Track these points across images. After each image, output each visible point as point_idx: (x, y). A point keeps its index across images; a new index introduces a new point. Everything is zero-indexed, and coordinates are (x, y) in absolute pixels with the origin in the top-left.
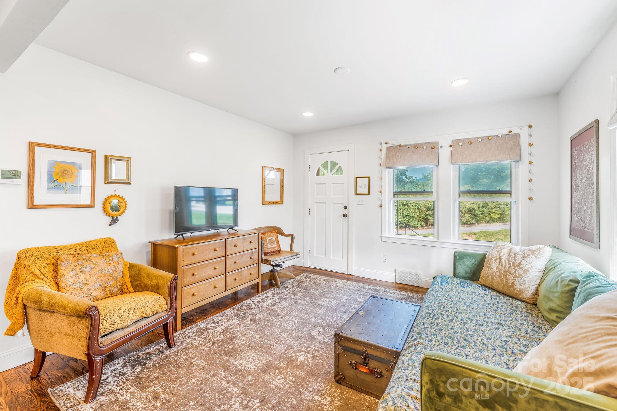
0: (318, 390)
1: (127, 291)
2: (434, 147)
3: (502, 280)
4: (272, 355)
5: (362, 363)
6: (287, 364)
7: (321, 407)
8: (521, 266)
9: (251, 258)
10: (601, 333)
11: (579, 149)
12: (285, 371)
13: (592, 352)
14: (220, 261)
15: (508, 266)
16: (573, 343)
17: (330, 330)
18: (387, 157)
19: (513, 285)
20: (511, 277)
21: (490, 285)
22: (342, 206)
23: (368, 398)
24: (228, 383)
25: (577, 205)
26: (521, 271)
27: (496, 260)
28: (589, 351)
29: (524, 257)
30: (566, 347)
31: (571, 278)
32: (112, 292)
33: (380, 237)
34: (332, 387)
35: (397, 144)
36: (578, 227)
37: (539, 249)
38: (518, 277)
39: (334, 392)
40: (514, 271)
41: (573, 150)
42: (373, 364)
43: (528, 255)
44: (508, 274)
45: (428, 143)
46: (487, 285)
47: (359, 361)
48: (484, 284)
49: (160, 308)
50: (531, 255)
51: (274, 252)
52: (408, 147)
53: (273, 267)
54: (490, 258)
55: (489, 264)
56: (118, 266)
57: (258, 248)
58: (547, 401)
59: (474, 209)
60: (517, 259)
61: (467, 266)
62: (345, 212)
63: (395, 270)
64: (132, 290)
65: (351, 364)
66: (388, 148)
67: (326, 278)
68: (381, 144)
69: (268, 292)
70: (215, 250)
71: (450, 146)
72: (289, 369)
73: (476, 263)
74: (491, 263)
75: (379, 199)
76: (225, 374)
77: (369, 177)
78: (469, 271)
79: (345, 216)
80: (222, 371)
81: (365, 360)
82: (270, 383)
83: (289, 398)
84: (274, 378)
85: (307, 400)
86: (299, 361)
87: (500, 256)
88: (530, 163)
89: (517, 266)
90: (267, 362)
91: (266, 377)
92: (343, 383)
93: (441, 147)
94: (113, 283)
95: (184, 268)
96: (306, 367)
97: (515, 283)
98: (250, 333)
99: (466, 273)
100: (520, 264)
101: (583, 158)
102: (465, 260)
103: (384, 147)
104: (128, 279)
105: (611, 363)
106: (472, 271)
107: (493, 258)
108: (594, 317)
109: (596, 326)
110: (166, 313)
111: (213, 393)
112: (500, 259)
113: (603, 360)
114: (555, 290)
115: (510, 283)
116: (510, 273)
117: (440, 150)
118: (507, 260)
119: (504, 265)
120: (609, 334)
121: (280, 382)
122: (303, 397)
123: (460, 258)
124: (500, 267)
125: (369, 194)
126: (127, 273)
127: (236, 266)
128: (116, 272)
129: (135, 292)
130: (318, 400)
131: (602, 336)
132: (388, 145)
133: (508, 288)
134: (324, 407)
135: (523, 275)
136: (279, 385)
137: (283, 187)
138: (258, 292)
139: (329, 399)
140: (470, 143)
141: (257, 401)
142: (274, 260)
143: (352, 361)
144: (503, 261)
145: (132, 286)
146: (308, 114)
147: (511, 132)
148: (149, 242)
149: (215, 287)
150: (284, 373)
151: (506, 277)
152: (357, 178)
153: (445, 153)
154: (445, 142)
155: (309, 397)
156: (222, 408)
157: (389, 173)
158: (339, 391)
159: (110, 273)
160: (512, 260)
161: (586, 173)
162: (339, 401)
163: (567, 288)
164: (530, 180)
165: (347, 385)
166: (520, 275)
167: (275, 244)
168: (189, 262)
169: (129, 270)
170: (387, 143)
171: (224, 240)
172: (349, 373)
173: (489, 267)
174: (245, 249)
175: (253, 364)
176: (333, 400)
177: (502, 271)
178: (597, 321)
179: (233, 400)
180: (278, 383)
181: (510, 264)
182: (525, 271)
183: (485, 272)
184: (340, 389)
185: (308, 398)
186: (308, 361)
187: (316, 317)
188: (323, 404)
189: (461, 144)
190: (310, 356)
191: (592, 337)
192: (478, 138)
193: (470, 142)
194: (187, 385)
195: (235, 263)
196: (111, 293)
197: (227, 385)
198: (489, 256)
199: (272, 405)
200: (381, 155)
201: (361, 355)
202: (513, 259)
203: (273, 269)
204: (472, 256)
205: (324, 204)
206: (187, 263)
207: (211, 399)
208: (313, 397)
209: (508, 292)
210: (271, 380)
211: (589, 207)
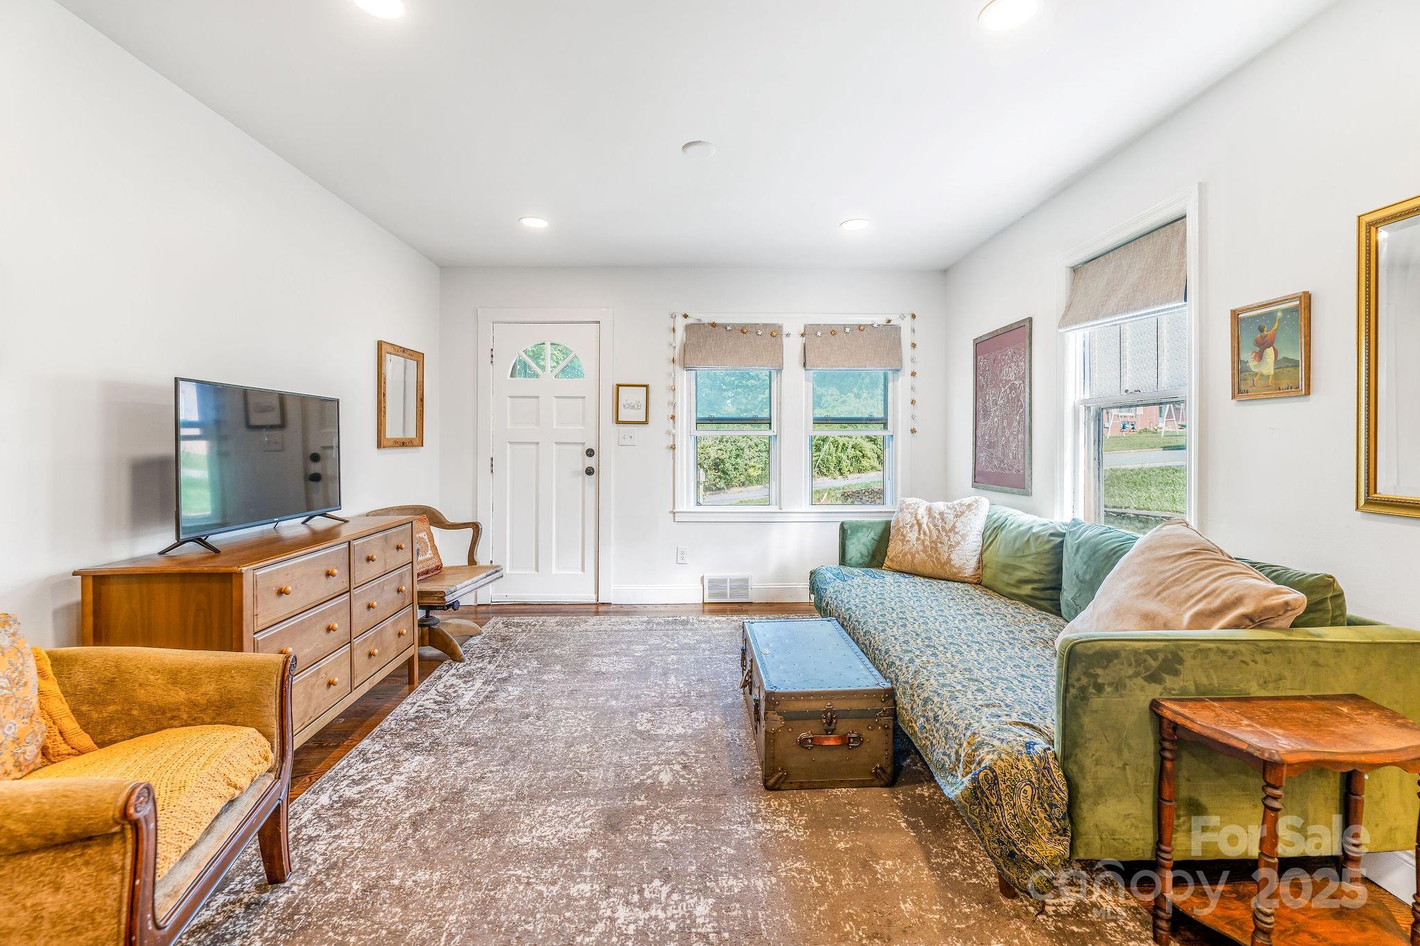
0: (752, 815)
1: (64, 748)
2: (774, 333)
3: (929, 556)
4: (597, 795)
5: (823, 732)
6: (646, 797)
7: (783, 836)
8: (957, 530)
9: (399, 591)
10: (1193, 571)
11: (993, 357)
12: (657, 811)
13: (1200, 591)
14: (339, 607)
15: (935, 533)
16: (1164, 590)
17: (668, 712)
18: (685, 347)
19: (949, 560)
20: (943, 549)
21: (909, 569)
22: (581, 450)
23: (837, 791)
24: (554, 883)
25: (987, 437)
26: (959, 537)
27: (912, 527)
28: (1194, 592)
29: (957, 516)
30: (1159, 598)
31: (1051, 532)
32: (21, 759)
33: (671, 512)
34: (769, 800)
35: (706, 320)
36: (989, 469)
37: (976, 501)
38: (954, 547)
39: (780, 805)
40: (947, 539)
41: (979, 358)
42: (843, 726)
43: (963, 513)
44: (939, 545)
45: (765, 325)
46: (904, 569)
47: (816, 731)
48: (898, 568)
49: (262, 760)
50: (967, 512)
51: (427, 572)
52: (729, 328)
53: (427, 613)
54: (901, 525)
55: (902, 535)
56: (22, 665)
57: (412, 562)
58: (1210, 649)
59: (722, 461)
60: (947, 520)
61: (864, 544)
62: (591, 462)
63: (702, 578)
64: (85, 740)
65: (802, 743)
66: (688, 328)
67: (558, 618)
68: (673, 317)
69: (440, 677)
70: (328, 574)
71: (803, 335)
72: (660, 804)
73: (876, 538)
74: (905, 533)
75: (669, 433)
76: (525, 871)
77: (646, 386)
78: (865, 552)
79: (589, 471)
80: (509, 870)
81: (830, 723)
82: (648, 843)
83: (714, 850)
84: (647, 830)
85: (748, 838)
86: (666, 783)
87: (918, 521)
88: (913, 374)
89: (950, 531)
90: (602, 811)
91: (627, 836)
92: (783, 786)
93: (788, 335)
94: (22, 726)
95: (259, 637)
96: (690, 788)
97: (952, 557)
98: (491, 772)
99: (862, 556)
100: (954, 527)
101: (1001, 371)
102: (860, 534)
103: (681, 323)
104: (61, 706)
105: (1232, 594)
106: (871, 552)
107: (907, 524)
108: (1169, 557)
109: (1180, 566)
110: (272, 775)
111: (538, 916)
112: (920, 525)
113: (1219, 595)
114: (1027, 552)
115: (944, 558)
116: (942, 543)
117: (785, 340)
118: (931, 525)
119: (928, 532)
120: (1202, 570)
121: (668, 833)
122: (737, 837)
123: (852, 532)
124: (922, 537)
125: (646, 422)
126: (53, 687)
127: (371, 617)
128: (25, 684)
129: (101, 745)
130: (768, 830)
131: (1196, 574)
132: (689, 321)
133: (942, 567)
134: (787, 836)
135: (962, 543)
136: (670, 838)
137: (422, 400)
138: (411, 682)
139: (783, 819)
140: (833, 333)
141: (657, 883)
142: (452, 589)
143: (803, 735)
144: (924, 526)
145: (85, 728)
146: (536, 224)
147: (889, 321)
148: (75, 574)
149: (330, 684)
150: (658, 815)
151: (937, 551)
152: (619, 386)
153: (792, 347)
154: (793, 327)
155: (747, 832)
156: (595, 931)
157: (689, 380)
158: (785, 801)
159: (5, 691)
160: (940, 523)
161: (1005, 391)
162: (801, 814)
163: (1048, 546)
164: (913, 402)
165: (793, 785)
166: (959, 543)
167: (430, 552)
168: (270, 619)
169: (58, 675)
170: (686, 316)
171: (346, 545)
172: (798, 761)
173: (903, 541)
174: (389, 568)
175: (570, 826)
176: (790, 819)
177: (927, 543)
178: (1175, 561)
179: (602, 907)
180: (665, 836)
181: (939, 530)
182: (964, 537)
183: (894, 548)
184: (785, 798)
185: (747, 835)
186: (683, 777)
187: (616, 698)
188: (783, 832)
189: (819, 334)
190: (677, 767)
191: (1186, 577)
192: (845, 326)
193: (833, 331)
194: (445, 934)
195: (369, 607)
196: (20, 765)
197: (555, 889)
198: (898, 522)
199: (695, 875)
200: (674, 340)
201: (821, 718)
202: (940, 521)
203: (427, 616)
204: (870, 526)
205: (534, 447)
206: (266, 620)
207: (548, 930)
208: (755, 829)
209: (941, 573)
210: (646, 838)
211: (1011, 439)
